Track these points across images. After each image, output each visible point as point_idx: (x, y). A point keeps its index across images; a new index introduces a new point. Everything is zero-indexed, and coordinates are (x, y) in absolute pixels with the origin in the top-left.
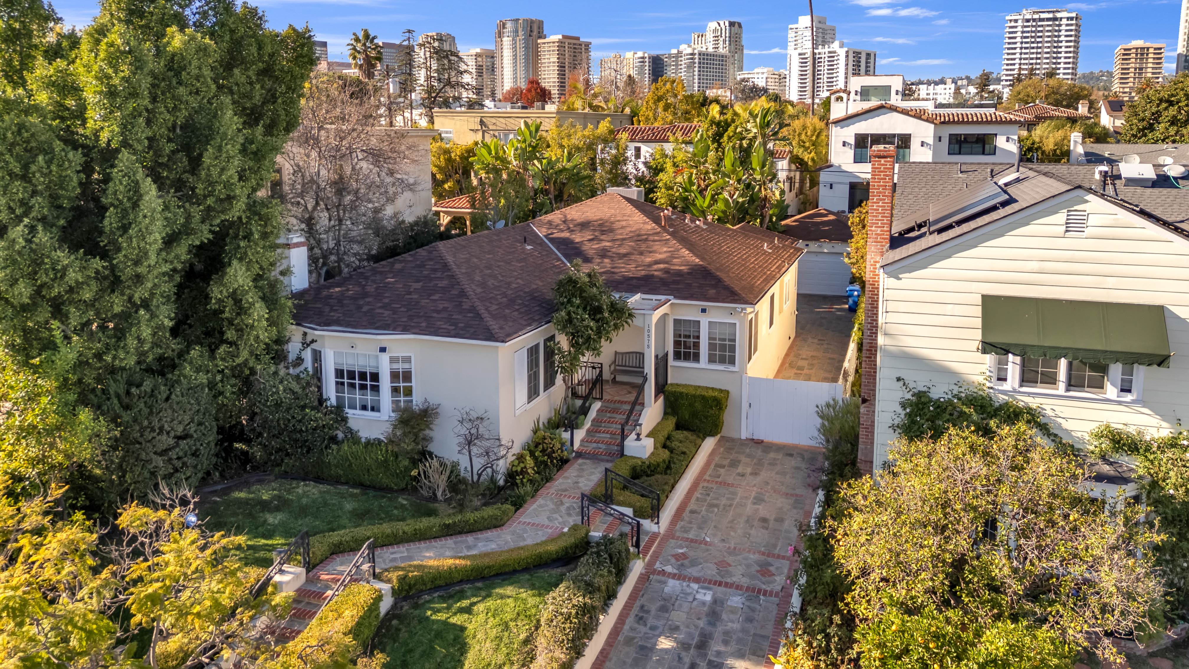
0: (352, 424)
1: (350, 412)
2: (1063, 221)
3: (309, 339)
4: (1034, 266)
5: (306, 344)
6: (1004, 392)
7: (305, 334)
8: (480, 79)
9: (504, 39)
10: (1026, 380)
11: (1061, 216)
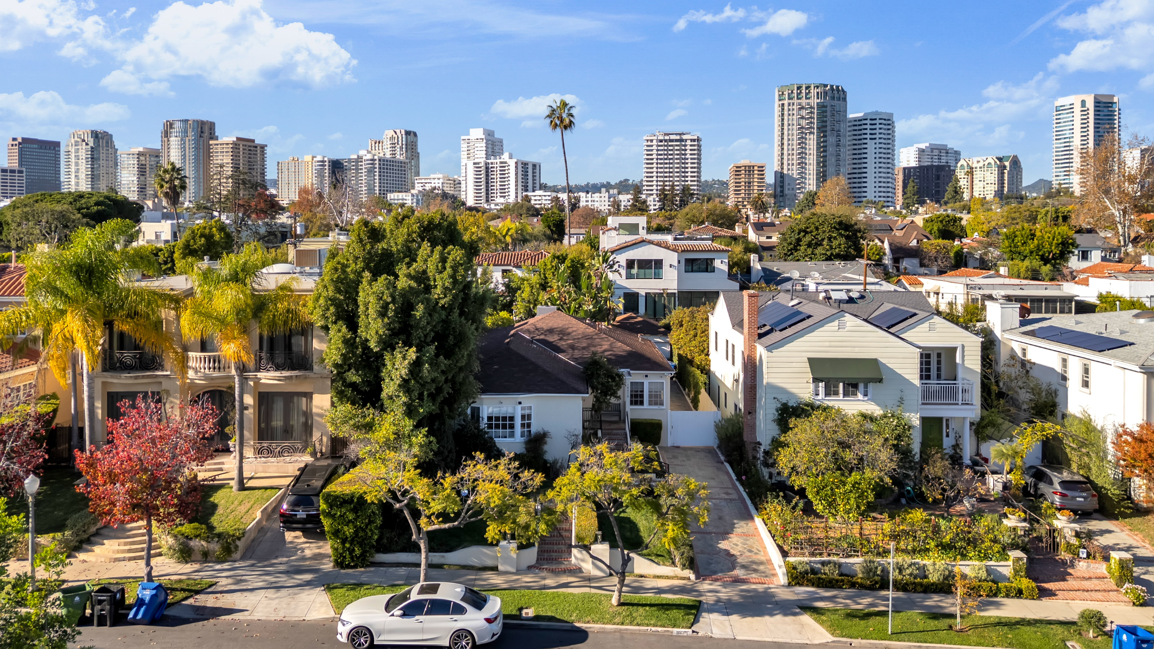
1: (496, 440)
2: (837, 325)
4: (827, 344)
6: (819, 400)
9: (171, 139)
10: (827, 394)
11: (836, 323)
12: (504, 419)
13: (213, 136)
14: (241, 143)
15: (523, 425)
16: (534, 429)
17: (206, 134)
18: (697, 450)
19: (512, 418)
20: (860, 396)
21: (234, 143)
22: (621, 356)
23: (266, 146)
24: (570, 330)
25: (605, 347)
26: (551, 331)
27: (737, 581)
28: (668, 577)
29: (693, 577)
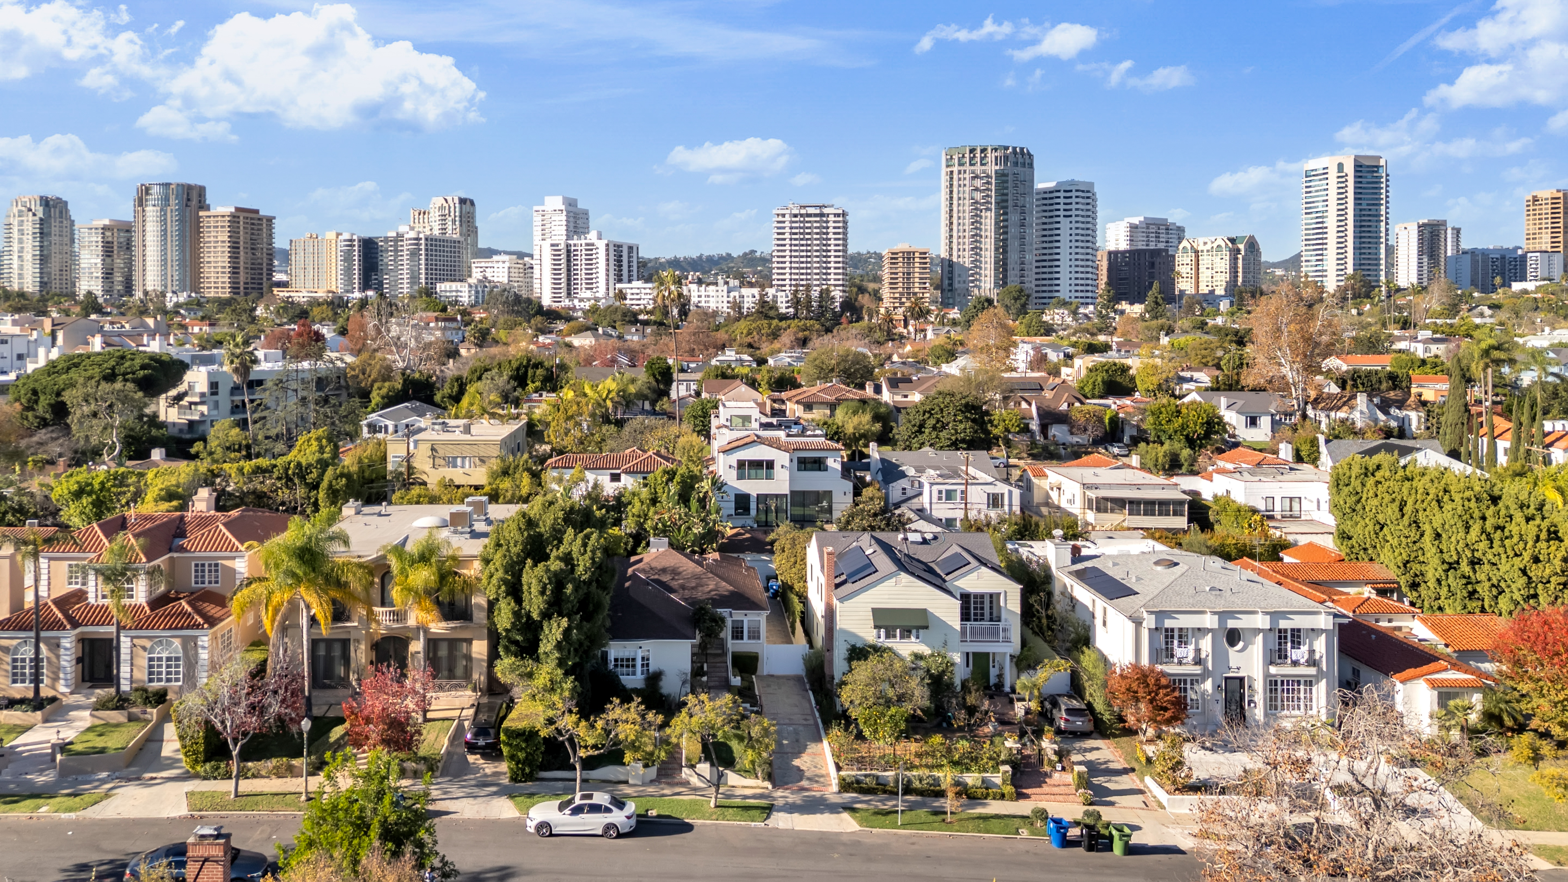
1: (619, 677)
4: (886, 597)
6: (881, 642)
9: (147, 209)
10: (888, 636)
11: (894, 580)
12: (628, 660)
13: (203, 206)
14: (242, 215)
15: (643, 665)
16: (652, 669)
17: (194, 202)
18: (788, 678)
19: (634, 660)
20: (913, 639)
21: (233, 216)
22: (725, 596)
23: (274, 218)
24: (681, 569)
25: (711, 587)
26: (664, 570)
27: (803, 789)
28: (752, 787)
29: (770, 787)
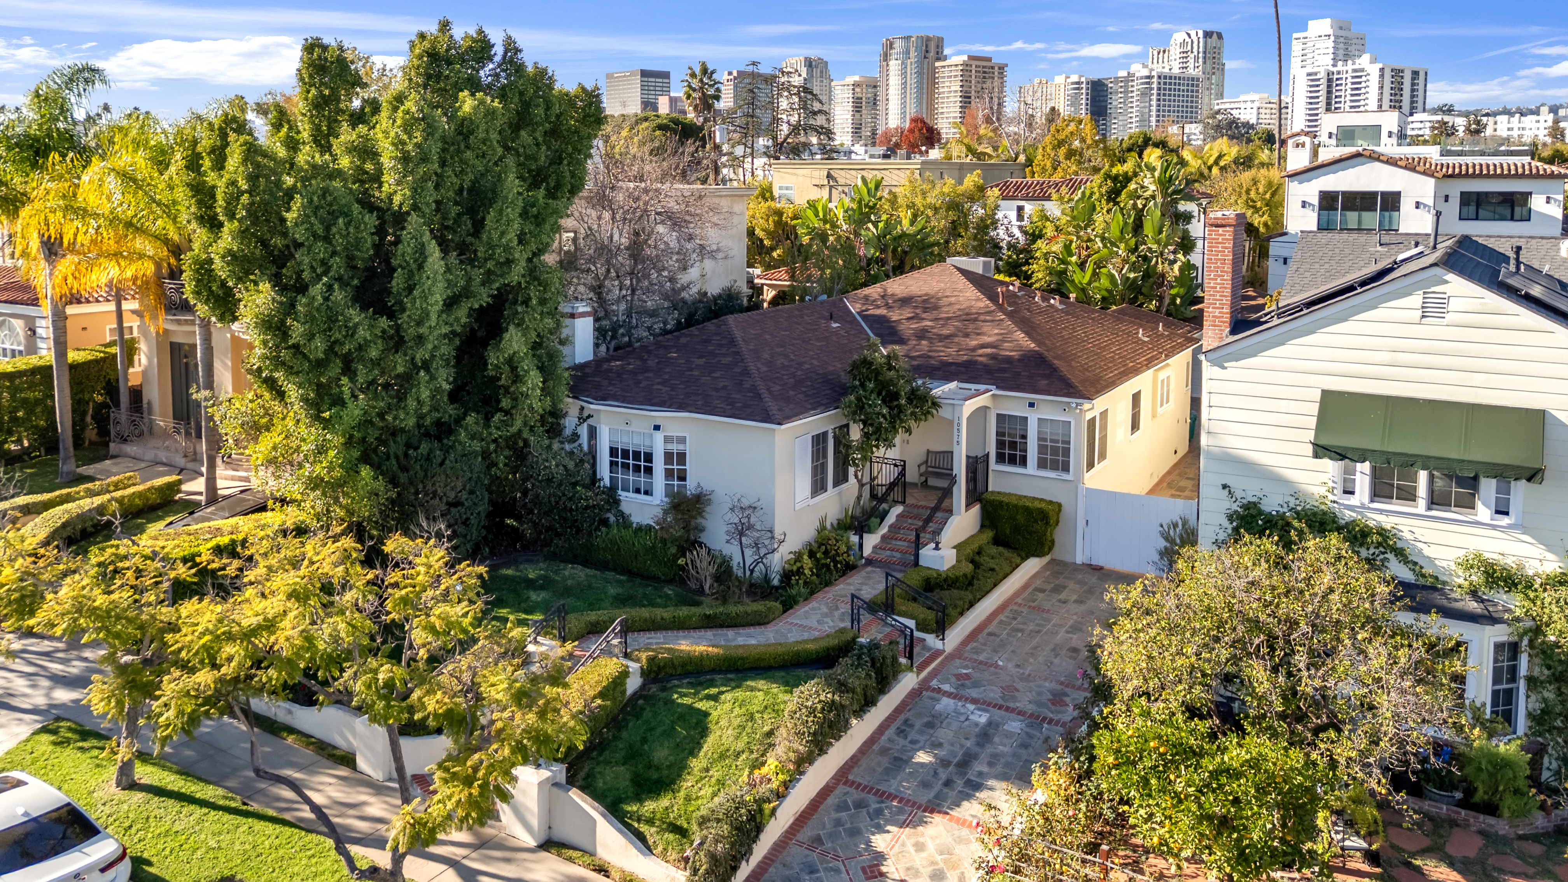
0: (625, 507)
1: (623, 495)
2: (1419, 304)
3: (585, 414)
4: (1385, 357)
5: (582, 420)
6: (1351, 508)
7: (582, 408)
8: (858, 115)
9: (891, 63)
10: (1379, 491)
11: (1416, 300)
12: (637, 455)
13: (940, 57)
14: (974, 63)
15: (669, 474)
16: (691, 484)
17: (932, 54)
19: (649, 457)
20: (1483, 512)
21: (965, 64)
